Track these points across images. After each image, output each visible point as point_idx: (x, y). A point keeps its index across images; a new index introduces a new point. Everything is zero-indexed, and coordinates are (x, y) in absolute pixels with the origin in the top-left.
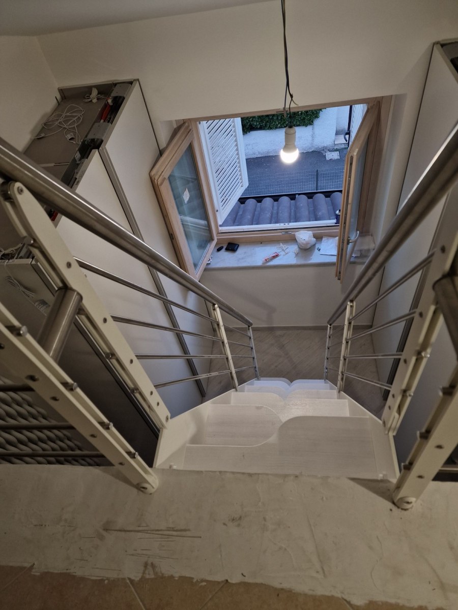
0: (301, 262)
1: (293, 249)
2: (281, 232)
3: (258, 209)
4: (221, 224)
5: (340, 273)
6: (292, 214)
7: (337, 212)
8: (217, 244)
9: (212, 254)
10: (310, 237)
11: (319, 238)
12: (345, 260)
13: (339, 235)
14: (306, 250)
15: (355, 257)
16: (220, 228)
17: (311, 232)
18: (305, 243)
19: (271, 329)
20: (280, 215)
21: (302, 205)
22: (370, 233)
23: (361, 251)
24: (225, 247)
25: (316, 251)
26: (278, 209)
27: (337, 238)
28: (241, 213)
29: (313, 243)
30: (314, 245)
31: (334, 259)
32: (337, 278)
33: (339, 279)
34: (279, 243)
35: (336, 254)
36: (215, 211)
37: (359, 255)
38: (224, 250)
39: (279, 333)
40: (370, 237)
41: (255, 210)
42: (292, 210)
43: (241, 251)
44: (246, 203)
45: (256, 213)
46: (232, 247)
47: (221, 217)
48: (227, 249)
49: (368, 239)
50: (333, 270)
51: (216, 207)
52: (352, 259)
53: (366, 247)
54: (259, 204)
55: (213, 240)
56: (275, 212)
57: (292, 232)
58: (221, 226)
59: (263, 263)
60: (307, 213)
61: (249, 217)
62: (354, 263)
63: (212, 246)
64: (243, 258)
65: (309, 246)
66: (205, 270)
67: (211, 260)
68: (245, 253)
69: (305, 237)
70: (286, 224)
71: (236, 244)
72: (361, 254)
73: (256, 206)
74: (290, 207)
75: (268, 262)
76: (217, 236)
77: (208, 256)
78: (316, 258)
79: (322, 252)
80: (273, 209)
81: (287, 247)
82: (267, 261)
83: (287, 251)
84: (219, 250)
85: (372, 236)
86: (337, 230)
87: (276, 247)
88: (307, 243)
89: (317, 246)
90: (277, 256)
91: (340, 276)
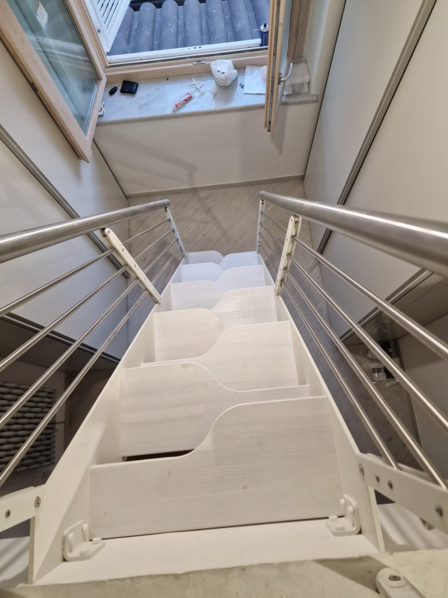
0: (222, 106)
1: (209, 86)
2: (192, 62)
3: (158, 19)
4: (108, 51)
5: (270, 123)
6: (204, 26)
7: (262, 27)
8: (108, 84)
9: (102, 101)
10: (229, 69)
11: (240, 68)
12: (277, 101)
13: (268, 64)
14: (227, 88)
15: (287, 95)
16: (109, 58)
17: (229, 62)
18: (223, 78)
19: (194, 191)
20: (188, 28)
21: (215, 11)
22: (304, 59)
23: (293, 86)
24: (119, 88)
25: (239, 88)
26: (184, 18)
27: (265, 68)
28: (135, 26)
29: (234, 78)
30: (236, 79)
31: (262, 100)
32: (266, 129)
33: (269, 131)
34: (191, 79)
35: (265, 93)
36: (95, 33)
37: (291, 93)
38: (118, 92)
39: (203, 194)
40: (304, 64)
41: (154, 21)
42: (203, 20)
43: (142, 91)
44: (141, 9)
45: (156, 25)
46: (129, 87)
47: (108, 39)
48: (123, 91)
49: (301, 67)
50: (261, 116)
51: (97, 25)
52: (284, 99)
53: (298, 81)
54: (159, 10)
55: (100, 79)
56: (181, 22)
57: (206, 61)
58: (109, 54)
59: (174, 111)
60: (222, 25)
61: (148, 33)
62: (285, 104)
63: (101, 89)
64: (146, 105)
65: (229, 82)
66: (98, 125)
67: (104, 110)
68: (148, 95)
69: (223, 67)
70: (197, 47)
71: (136, 83)
72: (293, 90)
73: (155, 14)
74: (200, 15)
75: (180, 108)
76: (105, 72)
77: (98, 104)
78: (240, 100)
79: (246, 90)
80: (178, 19)
81: (202, 83)
82: (178, 107)
83: (202, 90)
84: (112, 92)
85: (306, 62)
86: (264, 56)
87: (187, 84)
88: (228, 79)
89: (240, 81)
90: (190, 98)
91: (270, 126)
